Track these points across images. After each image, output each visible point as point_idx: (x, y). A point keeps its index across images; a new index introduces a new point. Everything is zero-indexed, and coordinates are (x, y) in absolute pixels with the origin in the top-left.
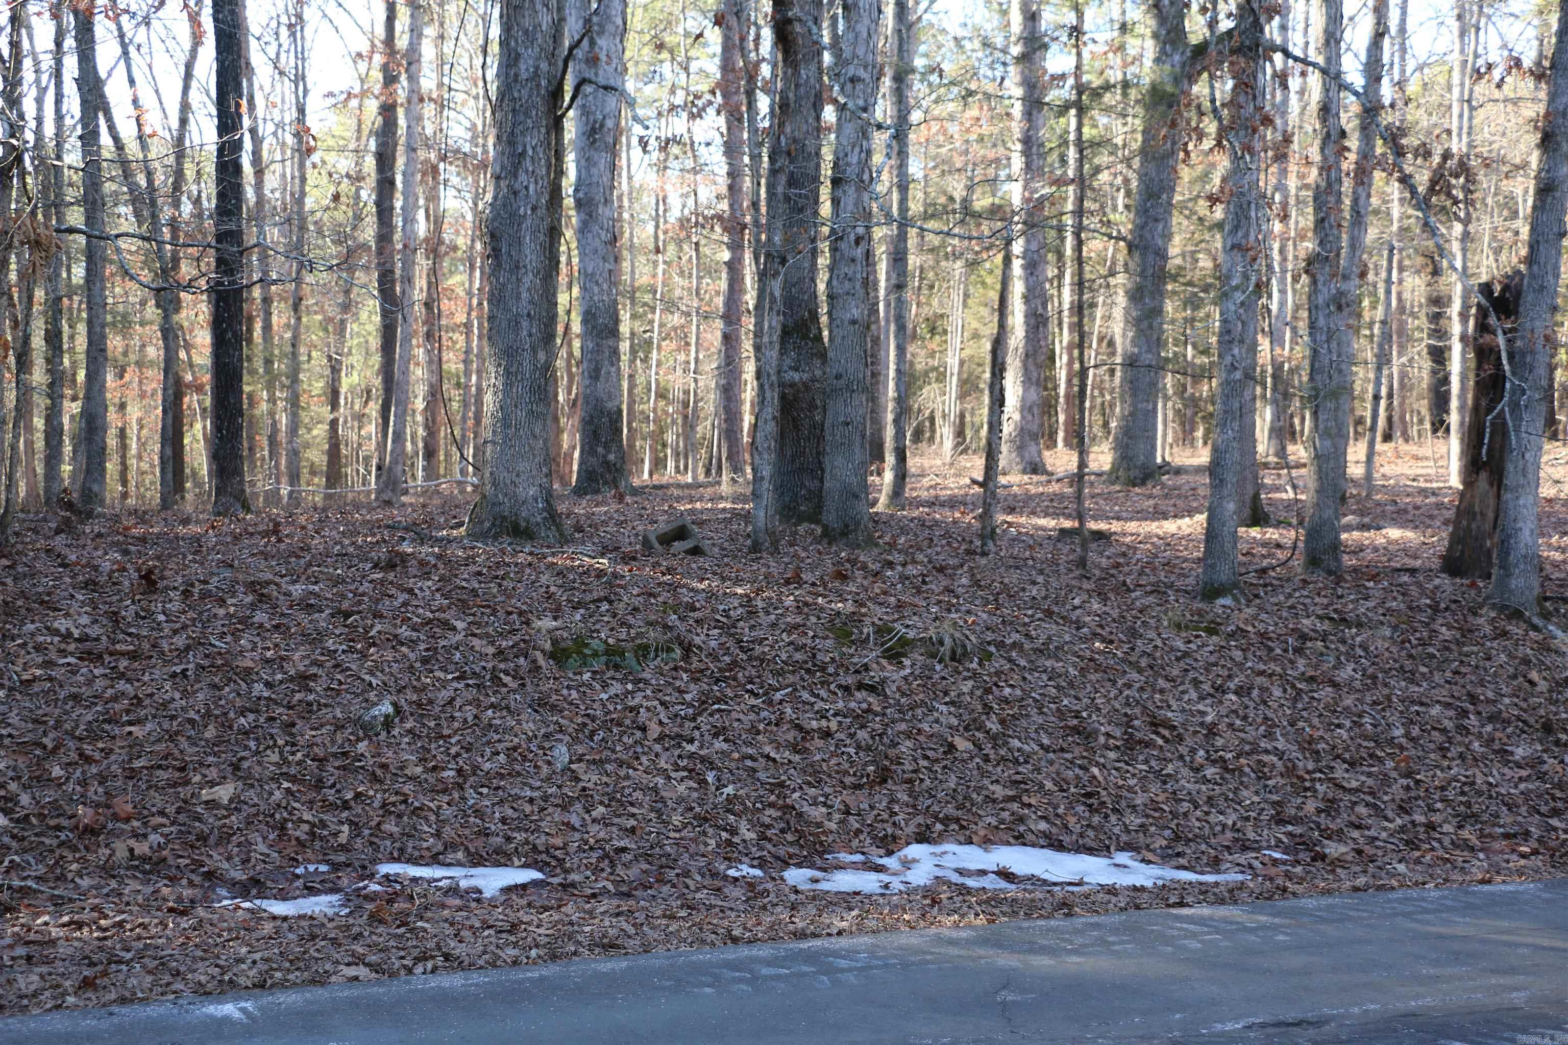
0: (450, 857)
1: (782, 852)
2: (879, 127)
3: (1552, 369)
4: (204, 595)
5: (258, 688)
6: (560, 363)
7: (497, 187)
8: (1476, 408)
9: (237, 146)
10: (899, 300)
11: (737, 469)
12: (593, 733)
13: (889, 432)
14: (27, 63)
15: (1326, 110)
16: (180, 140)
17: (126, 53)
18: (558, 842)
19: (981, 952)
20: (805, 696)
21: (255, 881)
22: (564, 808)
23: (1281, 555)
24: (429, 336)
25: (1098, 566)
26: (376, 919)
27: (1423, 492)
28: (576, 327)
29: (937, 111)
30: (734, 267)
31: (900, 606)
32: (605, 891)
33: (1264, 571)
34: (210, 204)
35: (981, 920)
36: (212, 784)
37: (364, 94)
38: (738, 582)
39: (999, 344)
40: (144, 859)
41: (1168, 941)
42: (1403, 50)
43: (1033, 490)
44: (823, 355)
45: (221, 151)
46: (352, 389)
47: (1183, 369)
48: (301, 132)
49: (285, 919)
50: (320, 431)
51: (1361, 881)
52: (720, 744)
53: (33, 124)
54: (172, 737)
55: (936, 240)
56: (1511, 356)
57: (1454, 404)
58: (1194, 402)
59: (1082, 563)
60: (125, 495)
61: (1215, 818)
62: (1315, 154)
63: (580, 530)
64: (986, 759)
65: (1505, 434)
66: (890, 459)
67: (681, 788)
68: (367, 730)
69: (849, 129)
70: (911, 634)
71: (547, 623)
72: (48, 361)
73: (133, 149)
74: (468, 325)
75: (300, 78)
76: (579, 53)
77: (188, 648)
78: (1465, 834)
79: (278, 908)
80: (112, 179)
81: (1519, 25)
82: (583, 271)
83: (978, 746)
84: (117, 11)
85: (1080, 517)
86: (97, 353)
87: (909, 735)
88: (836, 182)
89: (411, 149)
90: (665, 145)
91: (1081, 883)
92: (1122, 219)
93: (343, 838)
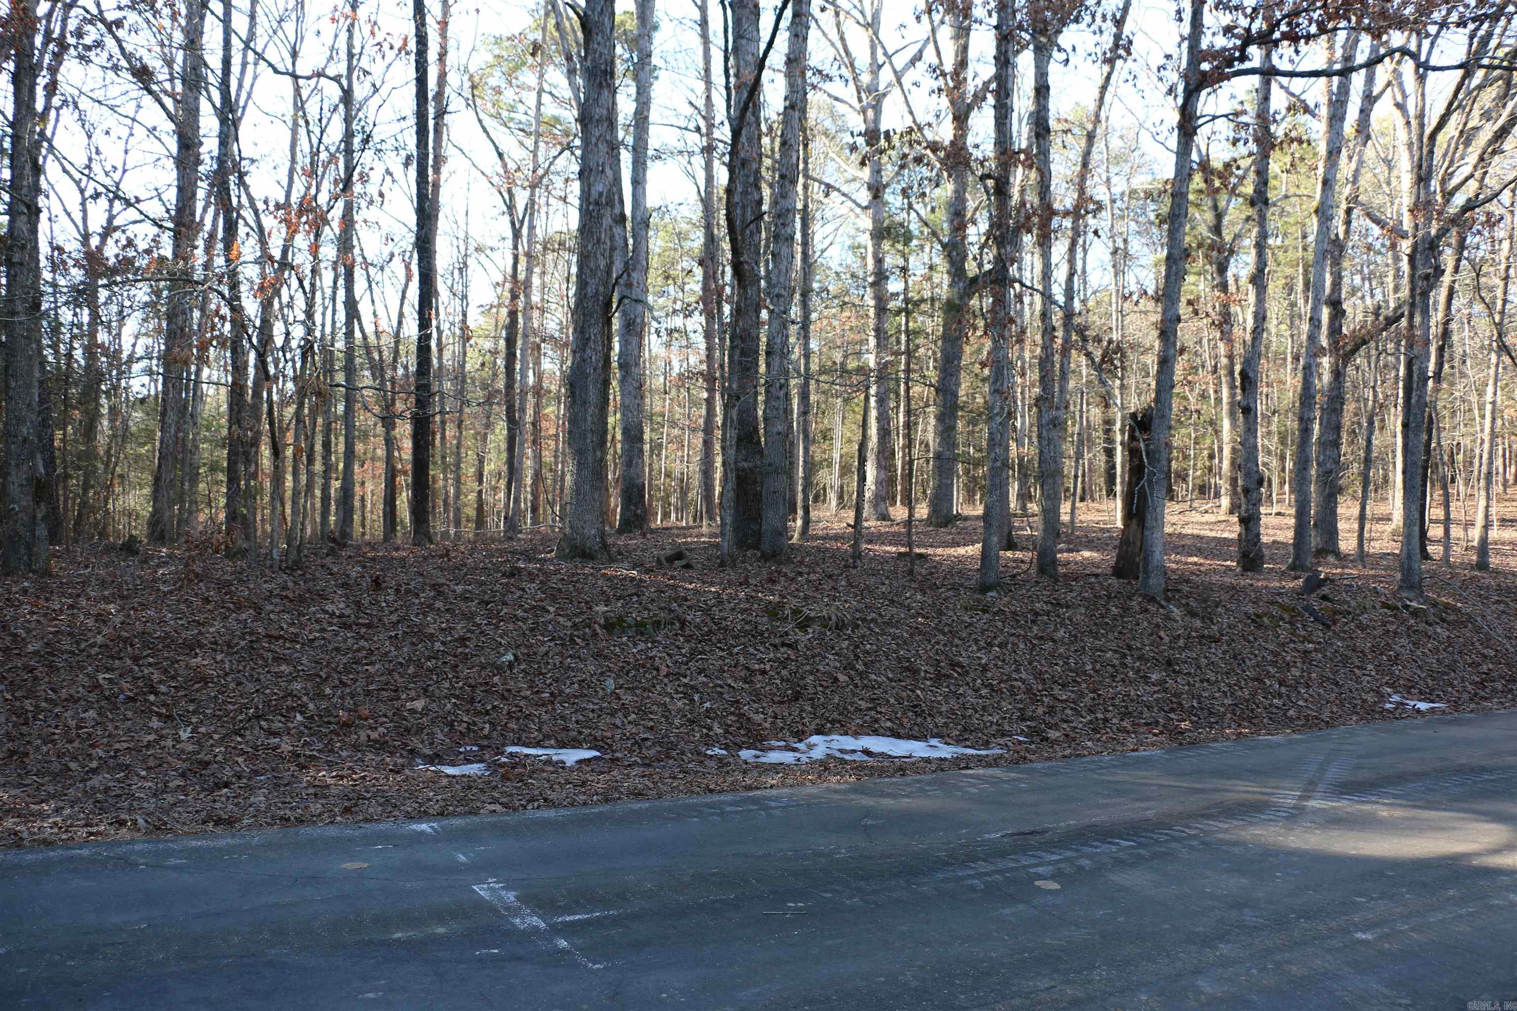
0: (547, 743)
1: (738, 740)
2: (793, 322)
3: (1170, 461)
4: (408, 591)
5: (437, 645)
6: (609, 457)
7: (574, 357)
8: (1130, 483)
9: (429, 336)
10: (805, 421)
11: (711, 518)
12: (628, 672)
13: (800, 496)
14: (318, 294)
15: (1045, 315)
16: (397, 334)
17: (370, 286)
18: (609, 734)
19: (852, 797)
20: (751, 650)
21: (437, 755)
22: (612, 715)
23: (1024, 567)
24: (534, 442)
25: (920, 574)
26: (505, 778)
27: (1102, 530)
28: (619, 437)
29: (826, 312)
30: (710, 402)
31: (806, 598)
32: (635, 763)
33: (1014, 576)
34: (412, 369)
35: (853, 779)
36: (413, 700)
37: (499, 305)
38: (712, 584)
39: (863, 446)
40: (376, 741)
41: (959, 789)
42: (1085, 283)
43: (883, 530)
44: (761, 452)
45: (420, 339)
46: (490, 473)
47: (969, 461)
48: (464, 327)
49: (454, 777)
50: (472, 497)
51: (1068, 752)
52: (702, 679)
53: (319, 328)
54: (390, 672)
55: (826, 387)
56: (1148, 455)
57: (1118, 480)
58: (974, 479)
59: (911, 572)
60: (364, 534)
61: (987, 718)
62: (1038, 338)
63: (620, 553)
64: (856, 686)
65: (1146, 498)
66: (800, 512)
67: (680, 704)
68: (499, 669)
69: (776, 323)
70: (813, 614)
71: (601, 608)
72: (324, 458)
73: (372, 339)
74: (557, 436)
75: (464, 297)
76: (621, 281)
77: (398, 622)
78: (1124, 724)
79: (450, 770)
80: (360, 356)
81: (1145, 272)
82: (623, 404)
83: (852, 679)
84: (366, 264)
85: (910, 545)
86: (350, 454)
87: (811, 673)
88: (768, 353)
89: (525, 336)
90: (670, 332)
91: (910, 757)
92: (932, 375)
93: (486, 732)
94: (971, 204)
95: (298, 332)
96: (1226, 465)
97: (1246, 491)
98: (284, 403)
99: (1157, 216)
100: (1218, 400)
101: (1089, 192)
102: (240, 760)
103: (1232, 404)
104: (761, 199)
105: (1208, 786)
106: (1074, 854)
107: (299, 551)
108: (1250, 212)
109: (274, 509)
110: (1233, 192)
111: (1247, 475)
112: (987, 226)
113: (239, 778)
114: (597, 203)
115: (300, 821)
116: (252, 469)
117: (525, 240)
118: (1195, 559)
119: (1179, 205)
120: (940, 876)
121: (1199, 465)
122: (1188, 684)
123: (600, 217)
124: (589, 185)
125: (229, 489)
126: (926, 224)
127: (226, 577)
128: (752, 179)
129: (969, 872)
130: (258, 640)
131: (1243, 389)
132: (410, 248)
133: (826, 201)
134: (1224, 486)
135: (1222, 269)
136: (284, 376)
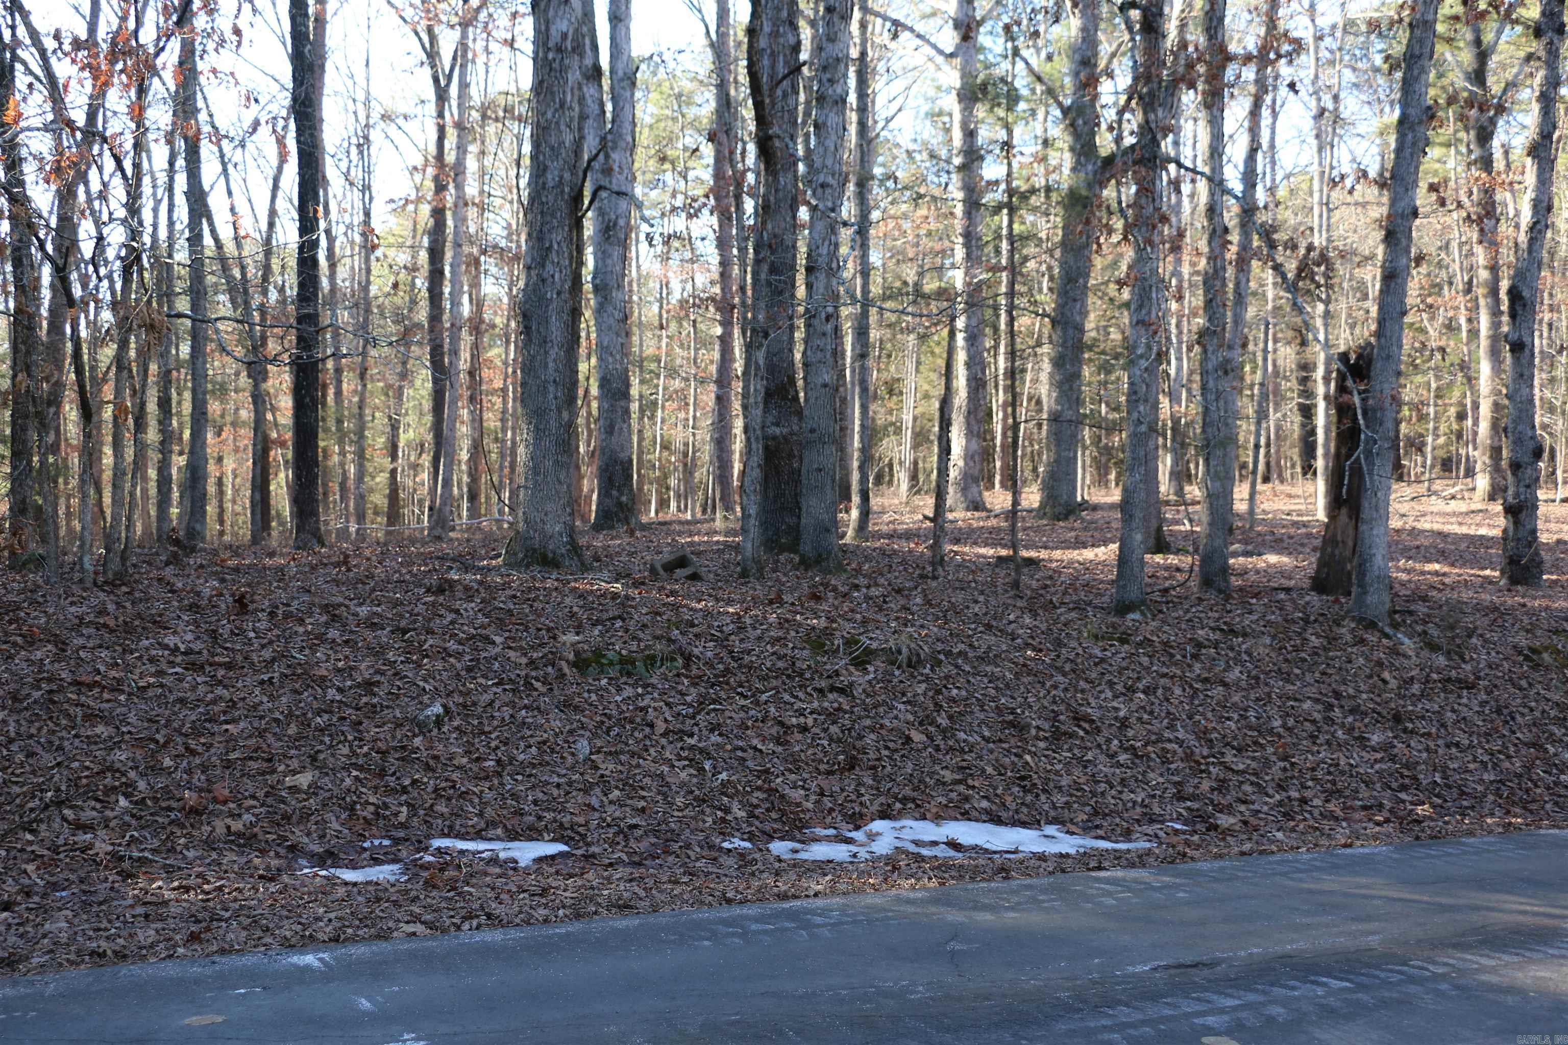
0: (491, 833)
1: (767, 827)
2: (845, 224)
3: (1398, 423)
4: (287, 616)
5: (331, 693)
6: (581, 421)
7: (529, 276)
8: (1337, 455)
9: (315, 244)
10: (863, 367)
11: (728, 508)
12: (609, 729)
13: (855, 477)
14: (146, 180)
15: (1212, 211)
16: (268, 241)
17: (225, 170)
18: (581, 820)
19: (933, 909)
20: (787, 697)
21: (330, 854)
22: (586, 791)
23: (1181, 577)
24: (472, 399)
25: (1029, 587)
26: (430, 884)
27: (1295, 524)
28: (594, 391)
29: (893, 211)
30: (725, 341)
31: (865, 622)
32: (620, 861)
33: (1166, 590)
34: (292, 292)
35: (934, 883)
36: (294, 773)
37: (419, 200)
38: (730, 602)
39: (946, 403)
40: (239, 835)
41: (1089, 899)
42: (1273, 163)
43: (975, 524)
44: (799, 413)
45: (301, 248)
46: (408, 444)
47: (1098, 423)
48: (367, 230)
49: (355, 884)
50: (382, 479)
51: (1247, 847)
52: (715, 738)
53: (150, 230)
54: (261, 734)
55: (893, 318)
56: (1365, 413)
57: (1320, 451)
58: (1107, 451)
59: (1016, 585)
60: (222, 533)
61: (1127, 796)
62: (1204, 247)
63: (598, 559)
64: (937, 749)
65: (1361, 477)
66: (856, 499)
67: (683, 775)
68: (422, 727)
69: (820, 226)
70: (874, 645)
71: (570, 638)
72: (160, 422)
73: (230, 248)
74: (504, 390)
75: (366, 188)
76: (596, 165)
77: (274, 660)
78: (1331, 806)
79: (349, 875)
80: (212, 273)
81: (1365, 144)
82: (599, 344)
83: (930, 738)
84: (218, 137)
85: (1014, 547)
86: (199, 416)
87: (872, 729)
88: (809, 270)
89: (458, 245)
90: (667, 240)
91: (1016, 852)
92: (1047, 300)
93: (402, 818)
94: (1105, 48)
95: (116, 236)
96: (1484, 427)
97: (1516, 466)
98: (97, 342)
99: (1387, 58)
100: (1474, 333)
101: (1282, 25)
102: (30, 868)
103: (1495, 339)
104: (799, 43)
105: (1462, 902)
106: (1261, 998)
107: (124, 558)
108: (1535, 46)
109: (84, 497)
110: (1508, 18)
111: (1518, 442)
112: (1129, 81)
113: (28, 895)
114: (559, 49)
115: (121, 956)
116: (51, 438)
117: (454, 103)
118: (1437, 567)
119: (1421, 41)
120: (1062, 1027)
121: (1443, 428)
122: (1428, 749)
123: (563, 70)
124: (547, 23)
125: (14, 468)
126: (1039, 79)
127: (11, 597)
128: (785, 14)
129: (1105, 1022)
130: (61, 689)
131: (1513, 315)
132: (284, 113)
133: (892, 45)
134: (1481, 458)
135: (1484, 136)
136: (97, 301)
